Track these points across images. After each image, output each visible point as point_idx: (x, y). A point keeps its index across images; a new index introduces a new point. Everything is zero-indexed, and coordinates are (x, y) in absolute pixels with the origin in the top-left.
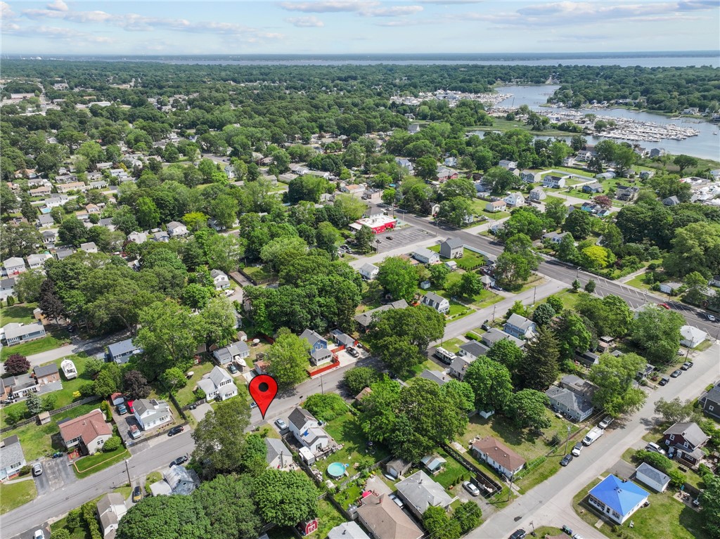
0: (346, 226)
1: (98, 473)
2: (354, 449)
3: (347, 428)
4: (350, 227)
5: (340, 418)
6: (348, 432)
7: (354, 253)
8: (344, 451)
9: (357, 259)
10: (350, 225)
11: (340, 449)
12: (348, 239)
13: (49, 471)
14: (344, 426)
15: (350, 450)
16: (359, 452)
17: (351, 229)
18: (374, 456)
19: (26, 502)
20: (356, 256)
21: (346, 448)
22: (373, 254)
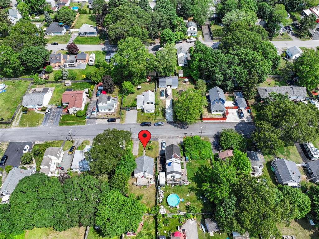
0: (300, 11)
1: (67, 126)
2: (195, 190)
3: (201, 171)
4: (303, 12)
5: (201, 161)
6: (200, 175)
7: (293, 34)
8: (188, 187)
9: (292, 40)
10: (304, 10)
11: (186, 184)
12: (295, 22)
13: (52, 114)
14: (200, 169)
15: (192, 189)
16: (196, 194)
17: (303, 14)
18: (204, 204)
19: (35, 126)
20: (293, 37)
21: (191, 186)
22: (307, 39)
